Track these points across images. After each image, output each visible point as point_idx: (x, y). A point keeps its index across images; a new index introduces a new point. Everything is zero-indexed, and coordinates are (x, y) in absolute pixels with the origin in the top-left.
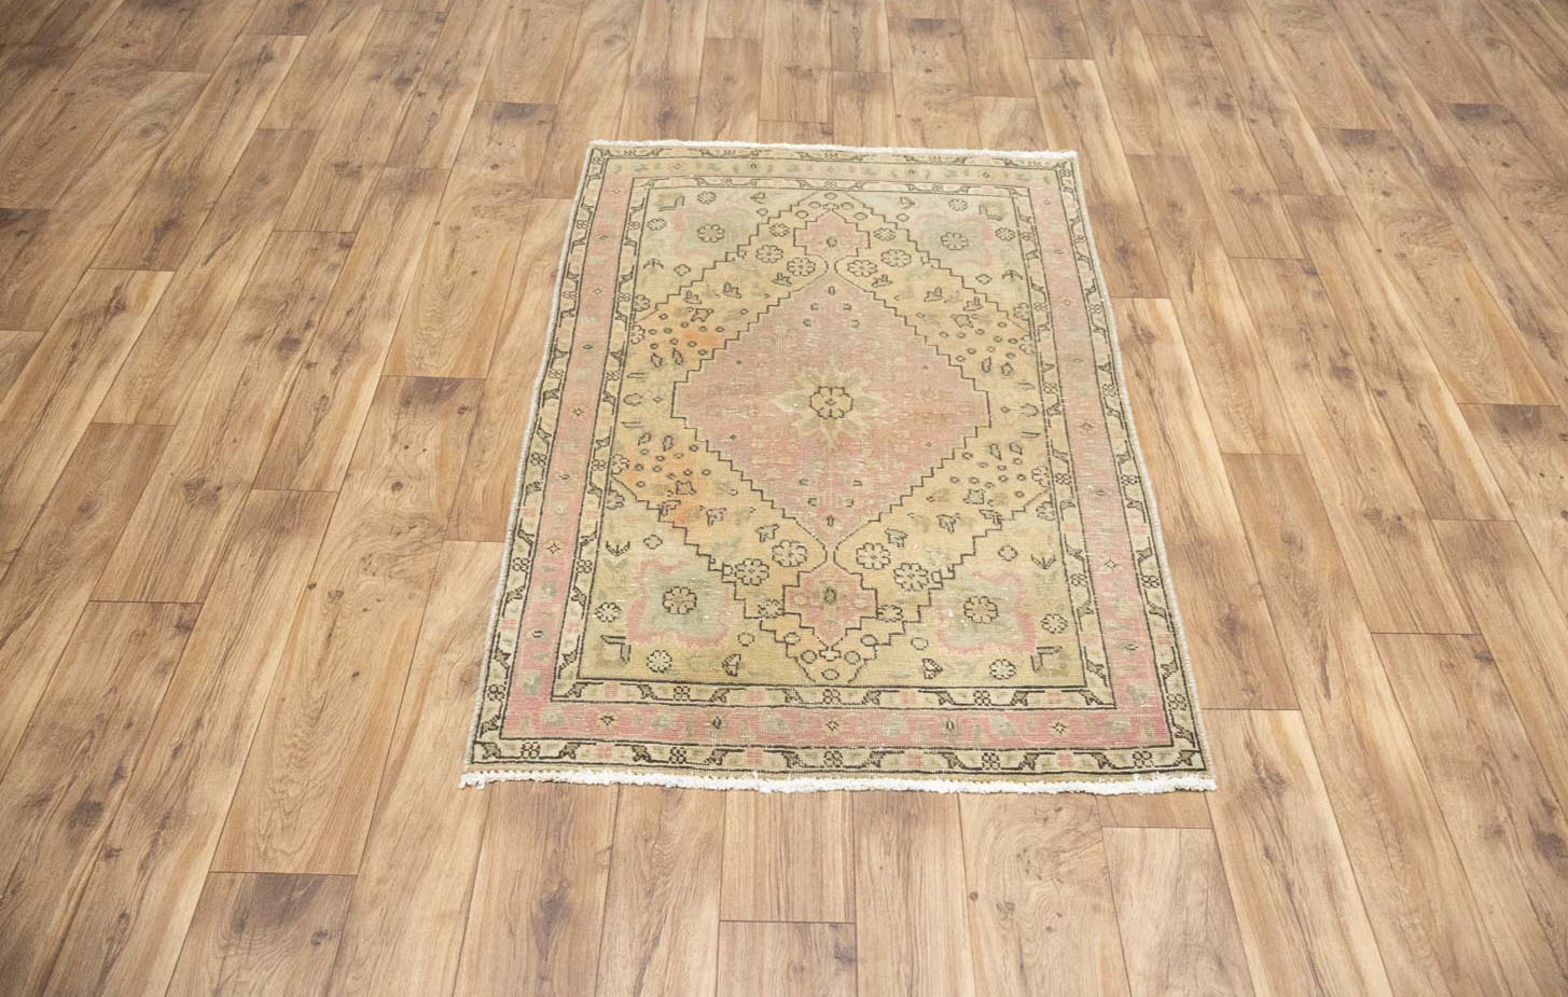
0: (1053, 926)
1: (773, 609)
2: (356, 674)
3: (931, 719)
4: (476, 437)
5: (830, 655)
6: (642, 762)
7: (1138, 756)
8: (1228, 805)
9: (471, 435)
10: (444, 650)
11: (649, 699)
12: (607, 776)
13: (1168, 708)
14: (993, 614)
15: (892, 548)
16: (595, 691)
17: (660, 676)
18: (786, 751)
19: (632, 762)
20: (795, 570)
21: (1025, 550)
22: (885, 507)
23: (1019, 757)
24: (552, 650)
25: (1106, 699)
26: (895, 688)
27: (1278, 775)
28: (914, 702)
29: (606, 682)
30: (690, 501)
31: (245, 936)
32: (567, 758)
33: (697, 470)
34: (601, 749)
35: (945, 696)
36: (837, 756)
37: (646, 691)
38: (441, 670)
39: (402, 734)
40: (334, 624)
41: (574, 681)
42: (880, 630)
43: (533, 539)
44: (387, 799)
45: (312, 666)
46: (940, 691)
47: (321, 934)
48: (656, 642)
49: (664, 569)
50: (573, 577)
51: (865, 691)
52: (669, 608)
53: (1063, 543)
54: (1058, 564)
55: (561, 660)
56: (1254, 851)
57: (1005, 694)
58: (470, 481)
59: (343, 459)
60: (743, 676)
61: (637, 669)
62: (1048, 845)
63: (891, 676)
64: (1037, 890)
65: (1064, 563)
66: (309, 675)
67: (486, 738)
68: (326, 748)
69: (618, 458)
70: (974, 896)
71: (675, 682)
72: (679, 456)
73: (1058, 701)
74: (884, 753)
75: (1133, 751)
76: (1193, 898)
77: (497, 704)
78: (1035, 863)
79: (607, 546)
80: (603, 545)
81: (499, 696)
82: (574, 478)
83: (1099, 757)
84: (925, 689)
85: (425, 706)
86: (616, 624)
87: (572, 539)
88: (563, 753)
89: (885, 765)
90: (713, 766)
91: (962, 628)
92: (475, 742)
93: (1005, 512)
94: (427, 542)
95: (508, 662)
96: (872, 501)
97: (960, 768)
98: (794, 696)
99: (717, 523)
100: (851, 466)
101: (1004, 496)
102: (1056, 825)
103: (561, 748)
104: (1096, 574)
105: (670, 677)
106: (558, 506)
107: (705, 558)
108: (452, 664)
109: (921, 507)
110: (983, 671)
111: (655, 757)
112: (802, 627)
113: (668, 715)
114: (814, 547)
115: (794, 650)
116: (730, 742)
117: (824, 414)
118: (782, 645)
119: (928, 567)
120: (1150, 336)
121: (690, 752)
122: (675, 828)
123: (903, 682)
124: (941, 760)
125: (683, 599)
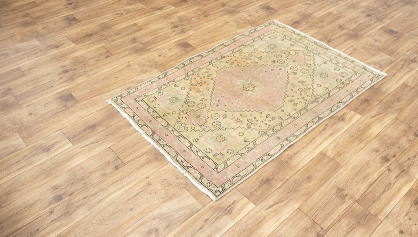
0: (152, 193)
1: (185, 112)
2: (117, 77)
3: (183, 147)
4: (182, 56)
5: (183, 125)
6: (132, 117)
7: (209, 183)
8: (213, 206)
10: (132, 82)
11: (147, 110)
12: (125, 115)
13: (228, 181)
14: (221, 141)
15: (221, 117)
16: (142, 103)
17: (153, 108)
18: (154, 133)
20: (198, 109)
21: (245, 136)
22: (231, 110)
23: (188, 165)
24: (145, 93)
25: (219, 170)
26: (185, 138)
27: (231, 211)
28: (185, 143)
29: (145, 103)
30: (199, 86)
31: (59, 99)
33: (207, 83)
34: (130, 111)
35: (191, 146)
36: (160, 140)
37: (148, 108)
38: (128, 85)
40: (124, 69)
41: (141, 99)
42: (198, 128)
43: (166, 76)
44: (97, 96)
45: (114, 72)
46: (191, 145)
47: (66, 106)
48: (160, 103)
49: (178, 93)
50: (164, 85)
51: (180, 134)
52: (170, 99)
53: (255, 141)
54: (248, 143)
55: (144, 95)
56: (205, 217)
57: (202, 154)
58: (171, 62)
59: (159, 47)
60: (165, 118)
61: (152, 105)
62: (171, 182)
63: (188, 136)
64: (158, 186)
65: (249, 144)
66: (112, 73)
68: (99, 84)
69: (198, 72)
70: (147, 178)
71: (154, 110)
72: (208, 79)
73: (209, 163)
74: (167, 146)
75: (209, 182)
76: (181, 213)
78: (164, 183)
79: (175, 84)
81: (128, 94)
82: (186, 71)
83: (202, 177)
84: (190, 142)
86: (159, 96)
87: (172, 80)
88: (124, 108)
89: (165, 148)
90: (141, 126)
91: (212, 139)
92: (116, 97)
93: (252, 127)
94: (152, 66)
95: (137, 90)
96: (230, 108)
97: (175, 158)
98: (168, 126)
99: (197, 93)
100: (236, 100)
101: (257, 125)
102: (178, 181)
103: (125, 107)
104: (253, 150)
105: (154, 109)
106: (177, 74)
107: (187, 97)
108: (130, 85)
109: (237, 115)
110: (204, 148)
111: (135, 118)
112: (186, 118)
113: (146, 114)
114: (207, 108)
115: (179, 120)
116: (148, 125)
117: (244, 88)
118: (178, 118)
119: (222, 125)
120: (343, 120)
121: (140, 121)
122: (123, 130)
123: (188, 139)
124: (175, 154)
125: (174, 100)
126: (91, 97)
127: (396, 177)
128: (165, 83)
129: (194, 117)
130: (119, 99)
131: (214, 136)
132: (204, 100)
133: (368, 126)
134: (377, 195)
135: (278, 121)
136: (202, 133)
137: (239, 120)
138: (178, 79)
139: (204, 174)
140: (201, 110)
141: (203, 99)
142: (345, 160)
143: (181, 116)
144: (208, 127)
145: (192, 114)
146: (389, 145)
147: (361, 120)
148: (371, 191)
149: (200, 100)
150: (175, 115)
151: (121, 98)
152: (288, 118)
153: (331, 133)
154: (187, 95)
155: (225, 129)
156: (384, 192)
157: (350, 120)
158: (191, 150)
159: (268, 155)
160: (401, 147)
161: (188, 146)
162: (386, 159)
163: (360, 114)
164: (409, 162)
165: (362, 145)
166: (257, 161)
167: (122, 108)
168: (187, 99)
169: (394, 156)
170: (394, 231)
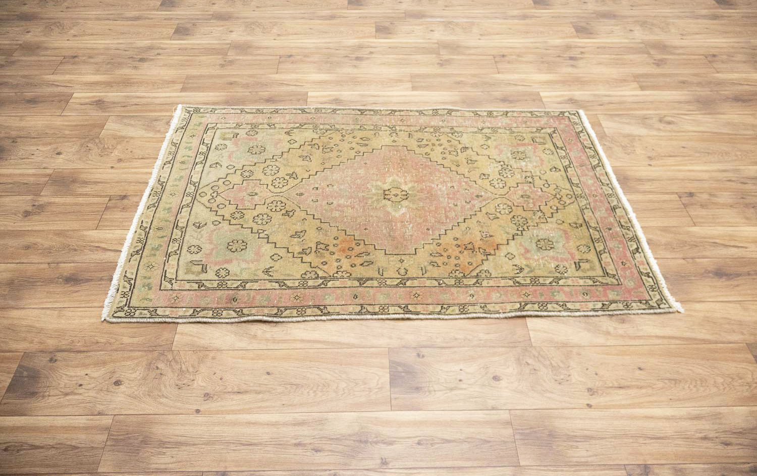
1: (539, 214)
2: (640, 369)
4: (444, 345)
5: (558, 196)
6: (640, 250)
9: (442, 348)
11: (606, 251)
12: (653, 262)
13: (552, 116)
14: (521, 152)
15: (491, 179)
16: (610, 269)
17: (592, 248)
18: (614, 209)
19: (642, 254)
20: (513, 207)
22: (465, 180)
23: (588, 150)
24: (593, 288)
25: (552, 129)
26: (569, 180)
28: (573, 175)
29: (603, 266)
32: (651, 275)
33: (456, 242)
34: (640, 264)
36: (609, 195)
37: (602, 252)
38: (621, 332)
39: (666, 341)
40: (612, 387)
41: (608, 278)
42: (538, 182)
43: (523, 304)
44: (703, 340)
45: (644, 391)
46: (566, 168)
48: (574, 251)
49: (527, 251)
50: (543, 285)
51: (573, 187)
52: (551, 248)
53: (476, 132)
55: (598, 283)
57: (560, 152)
58: (482, 342)
59: (480, 415)
60: (581, 221)
61: (592, 256)
63: (563, 180)
65: (487, 133)
67: (655, 305)
68: (690, 371)
69: (451, 275)
70: (650, 166)
71: (593, 243)
72: (446, 250)
73: (558, 139)
74: (602, 183)
75: (574, 126)
77: (633, 304)
79: (518, 273)
80: (517, 275)
81: (628, 304)
82: (472, 292)
83: (579, 133)
84: (566, 171)
85: (646, 335)
86: (567, 266)
87: (518, 288)
88: (649, 277)
89: (608, 183)
90: (631, 229)
91: (530, 161)
92: (660, 308)
93: (460, 146)
94: (536, 354)
95: (607, 303)
96: (464, 184)
97: (600, 163)
98: (584, 207)
99: (491, 234)
100: (440, 189)
101: (451, 146)
102: (612, 145)
103: (646, 278)
104: (489, 126)
105: (591, 245)
106: (495, 296)
107: (515, 237)
108: (615, 328)
109: (464, 169)
110: (551, 157)
111: (636, 247)
112: (546, 205)
113: (611, 244)
114: (499, 201)
115: (560, 207)
116: (616, 225)
117: (405, 197)
118: (559, 211)
119: (500, 168)
120: (336, 100)
121: (628, 236)
122: (663, 241)
123: (565, 177)
124: (598, 169)
125: (544, 245)
126: (716, 342)
127: (376, 48)
128: (539, 288)
129: (533, 199)
130: (655, 300)
131: (525, 161)
132: (490, 216)
133: (322, 82)
134: (413, 49)
135: (419, 135)
136: (538, 173)
137: (469, 162)
138: (503, 283)
139: (574, 134)
140: (510, 203)
141: (492, 218)
142: (401, 75)
143: (552, 211)
144: (522, 177)
145: (531, 205)
146: (335, 64)
148: (414, 52)
149: (498, 218)
150: (560, 217)
151: (650, 302)
152: (401, 130)
153: (373, 98)
154: (513, 239)
155: (500, 162)
156: (404, 47)
157: (329, 96)
158: (571, 162)
159: (477, 114)
160: (326, 58)
161: (573, 169)
162: (359, 59)
163: (306, 94)
164: (342, 49)
165: (359, 76)
166: (497, 116)
167: (654, 278)
168: (519, 233)
169: (346, 57)
170: (437, 34)
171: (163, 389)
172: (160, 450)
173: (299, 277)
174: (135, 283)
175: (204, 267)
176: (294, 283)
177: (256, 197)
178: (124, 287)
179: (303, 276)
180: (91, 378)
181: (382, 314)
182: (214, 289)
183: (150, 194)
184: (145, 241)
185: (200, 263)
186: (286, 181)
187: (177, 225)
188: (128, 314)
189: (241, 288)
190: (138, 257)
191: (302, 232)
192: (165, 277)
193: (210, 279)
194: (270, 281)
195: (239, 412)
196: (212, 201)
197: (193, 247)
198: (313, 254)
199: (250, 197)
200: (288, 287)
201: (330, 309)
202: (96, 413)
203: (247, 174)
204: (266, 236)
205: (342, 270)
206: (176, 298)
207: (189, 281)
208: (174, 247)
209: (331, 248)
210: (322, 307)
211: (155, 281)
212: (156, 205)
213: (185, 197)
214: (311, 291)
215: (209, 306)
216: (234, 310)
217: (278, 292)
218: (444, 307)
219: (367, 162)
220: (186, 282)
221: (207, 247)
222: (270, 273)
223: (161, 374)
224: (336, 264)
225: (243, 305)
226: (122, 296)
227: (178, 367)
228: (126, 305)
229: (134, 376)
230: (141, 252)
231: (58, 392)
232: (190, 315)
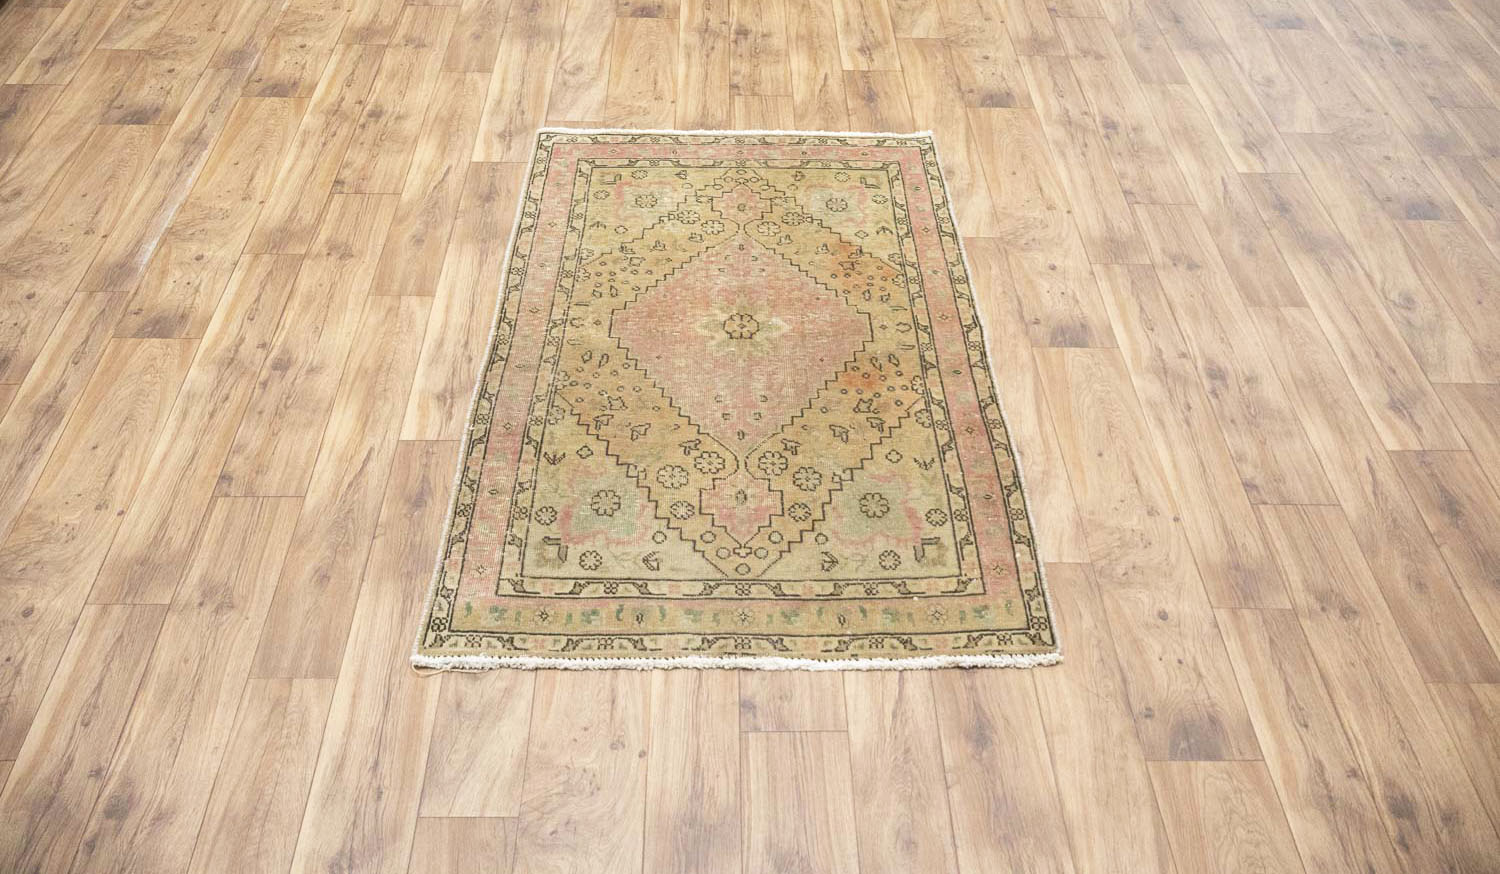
1: (777, 201)
2: (1013, 174)
5: (741, 181)
6: (841, 139)
11: (844, 162)
12: (858, 134)
13: (549, 158)
14: (639, 200)
15: (701, 233)
16: (875, 166)
17: (840, 171)
18: (766, 143)
19: (847, 139)
20: (765, 221)
21: (610, 232)
22: (704, 256)
23: (639, 142)
24: (908, 182)
25: (583, 163)
26: (706, 167)
28: (695, 162)
29: (868, 168)
30: (842, 258)
32: (880, 140)
33: (842, 277)
34: (864, 143)
35: (676, 164)
37: (847, 165)
39: (974, 152)
40: (1042, 195)
41: (889, 169)
42: (712, 193)
44: (967, 131)
45: (1040, 176)
46: (678, 166)
48: (846, 185)
49: (850, 220)
50: (908, 217)
51: (722, 166)
52: (842, 201)
53: (581, 236)
54: (588, 225)
55: (898, 177)
57: (641, 165)
60: (790, 171)
61: (854, 173)
63: (706, 172)
65: (585, 225)
67: (927, 146)
68: (1009, 146)
69: (902, 286)
71: (830, 169)
73: (610, 162)
74: (712, 143)
77: (928, 160)
79: (891, 232)
80: (894, 233)
81: (929, 163)
84: (686, 167)
85: (967, 162)
86: (872, 194)
87: (916, 235)
89: (712, 138)
90: (802, 138)
93: (618, 254)
94: (1011, 236)
95: (929, 176)
120: (441, 398)
126: (968, 123)
127: (242, 340)
128: (913, 219)
129: (747, 202)
130: (919, 145)
131: (661, 198)
132: (784, 242)
133: (365, 420)
134: (268, 287)
135: (581, 294)
136: (690, 190)
137: (659, 248)
138: (908, 246)
139: (599, 146)
140: (756, 222)
141: (789, 241)
142: (371, 308)
143: (771, 190)
144: (698, 205)
145: (760, 205)
146: (290, 402)
147: (395, 424)
148: (284, 287)
149: (788, 236)
150: (783, 186)
151: (923, 149)
152: (565, 315)
153: (445, 347)
154: (829, 228)
155: (661, 220)
156: (258, 300)
157: (423, 409)
158: (666, 160)
159: (528, 228)
160: (257, 417)
162: (282, 365)
163: (407, 443)
164: (225, 392)
165: (354, 365)
168: (816, 222)
169: (264, 384)
170: (214, 252)
171: (1156, 561)
172: (1240, 549)
173: (931, 430)
174: (977, 631)
175: (927, 541)
176: (942, 435)
177: (749, 492)
178: (990, 643)
179: (926, 425)
180: (1164, 652)
181: (984, 347)
182: (971, 524)
183: (743, 654)
184: (876, 636)
185: (919, 548)
186: (705, 455)
187: (831, 594)
188: (1043, 626)
189: (964, 493)
190: (916, 640)
191: (834, 430)
192: (956, 591)
193: (951, 533)
194: (943, 460)
195: (1163, 479)
196: (761, 553)
197: (883, 563)
198: (880, 415)
199: (749, 499)
200: (951, 440)
201: (984, 395)
202: (1216, 630)
203: (682, 511)
204: (848, 472)
205: (910, 385)
206: (998, 570)
207: (960, 558)
208: (889, 590)
209: (867, 396)
210: (983, 404)
211: (967, 604)
212: (775, 638)
213: (751, 596)
214: (953, 415)
215: (1005, 526)
216: (1008, 496)
217: (962, 451)
218: (957, 296)
219: (655, 355)
220: (962, 562)
221: (880, 545)
222: (927, 462)
223: (1134, 567)
224: (899, 392)
225: (997, 487)
226: (1009, 643)
227: (1117, 550)
228: (1026, 634)
229: (1146, 600)
230: (905, 637)
231: (1199, 689)
232: (1029, 546)
